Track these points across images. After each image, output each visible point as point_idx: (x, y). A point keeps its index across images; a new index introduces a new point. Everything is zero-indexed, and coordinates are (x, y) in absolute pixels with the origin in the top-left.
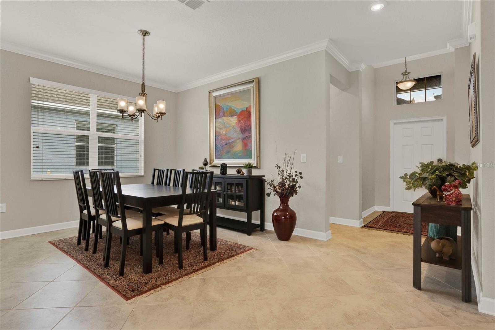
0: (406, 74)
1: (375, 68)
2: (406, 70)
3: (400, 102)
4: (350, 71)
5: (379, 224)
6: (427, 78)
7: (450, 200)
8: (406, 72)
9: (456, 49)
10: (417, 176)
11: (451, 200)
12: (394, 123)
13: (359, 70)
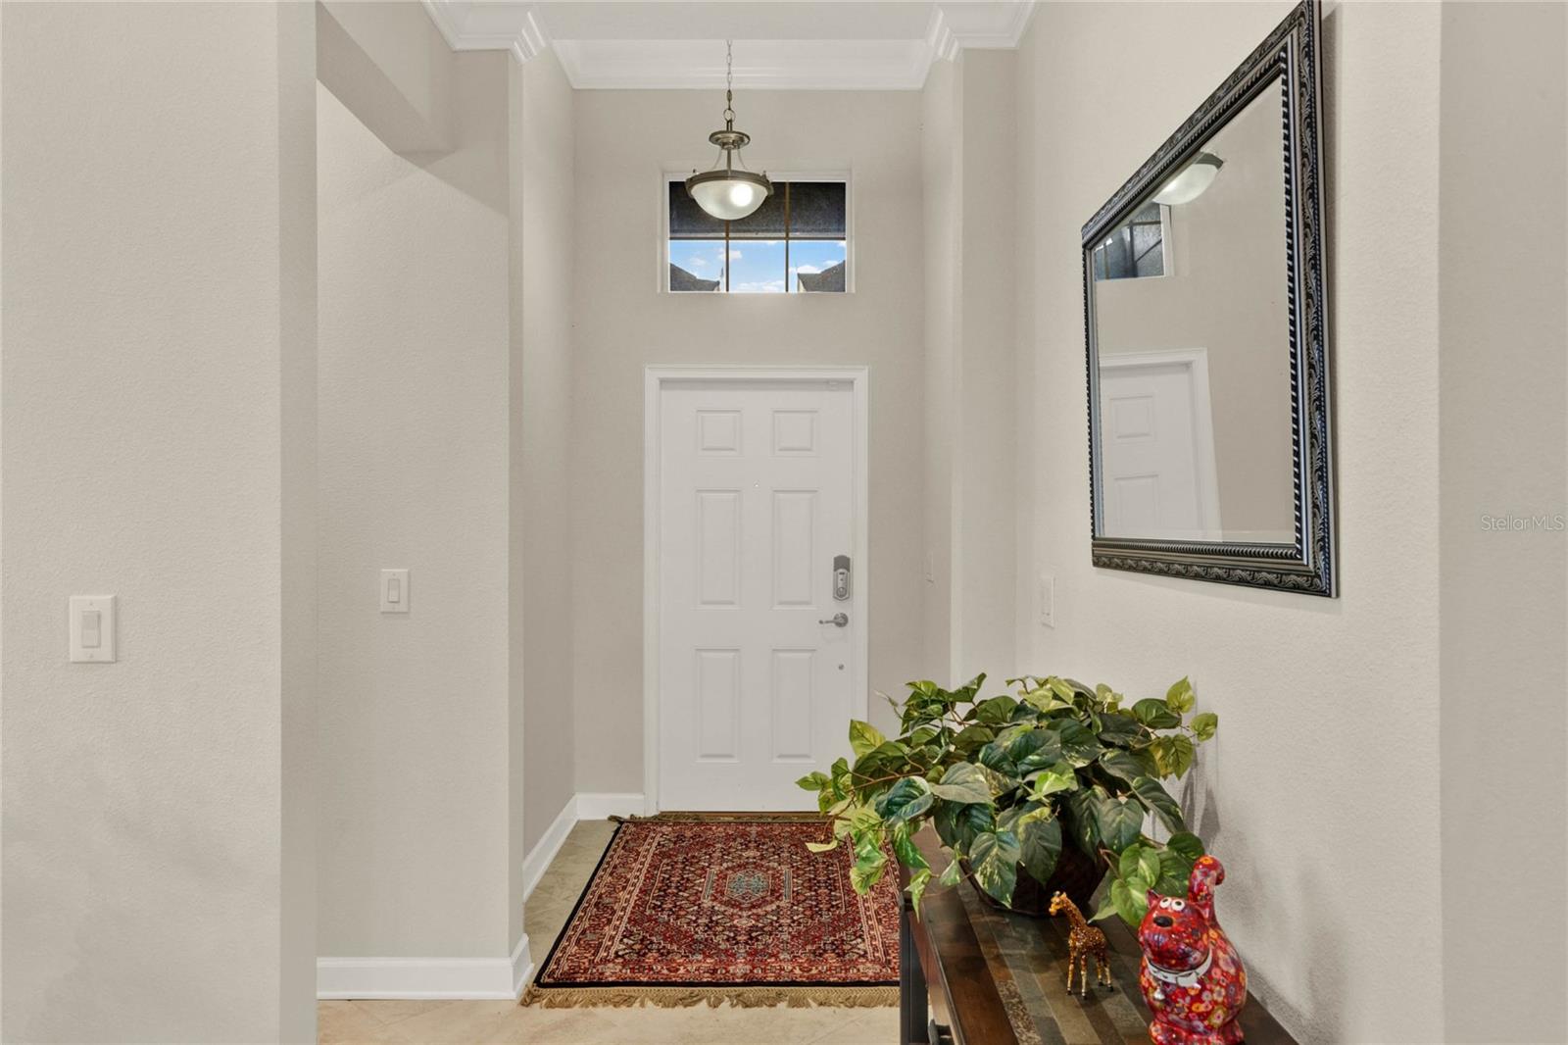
0: (729, 139)
1: (575, 87)
2: (730, 122)
3: (680, 280)
4: (458, 46)
5: (615, 938)
6: (793, 185)
7: (1197, 1023)
8: (729, 130)
9: (966, 51)
10: (922, 793)
11: (1200, 1025)
12: (664, 383)
13: (506, 51)
